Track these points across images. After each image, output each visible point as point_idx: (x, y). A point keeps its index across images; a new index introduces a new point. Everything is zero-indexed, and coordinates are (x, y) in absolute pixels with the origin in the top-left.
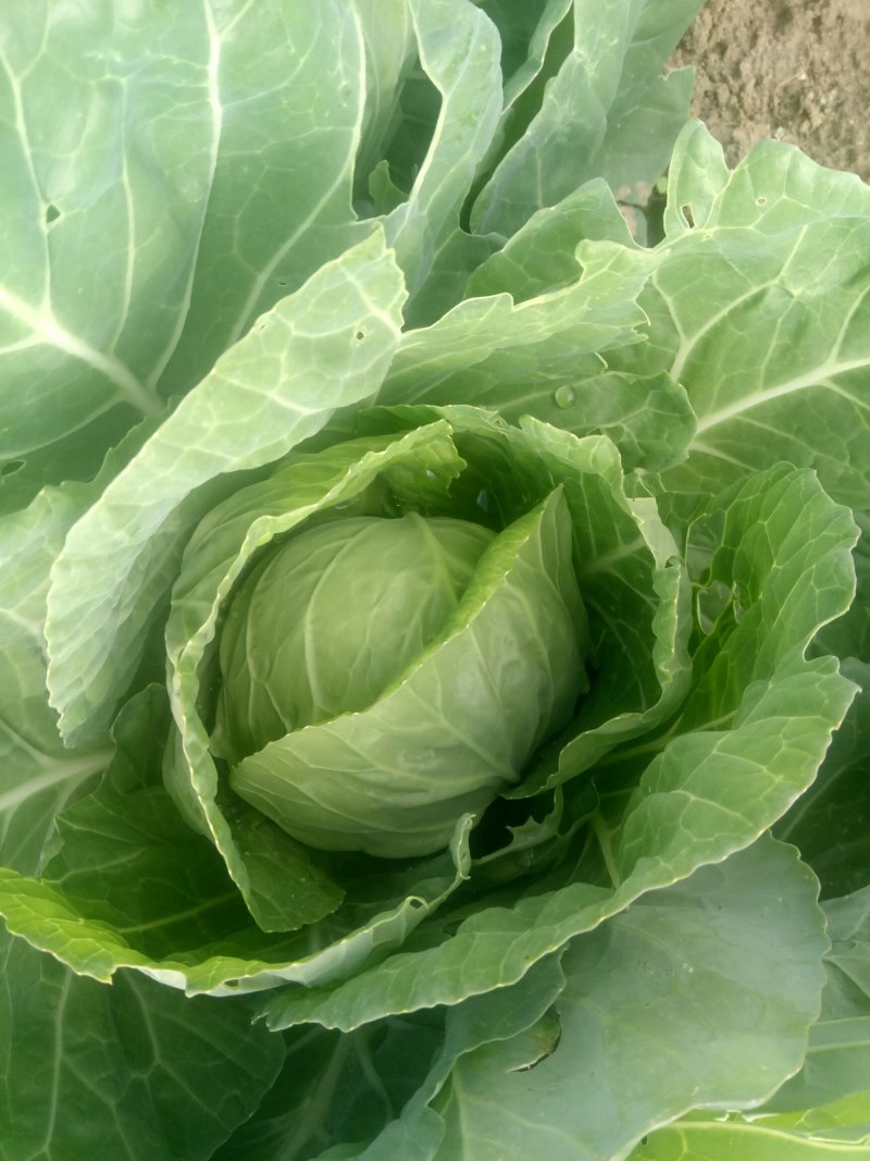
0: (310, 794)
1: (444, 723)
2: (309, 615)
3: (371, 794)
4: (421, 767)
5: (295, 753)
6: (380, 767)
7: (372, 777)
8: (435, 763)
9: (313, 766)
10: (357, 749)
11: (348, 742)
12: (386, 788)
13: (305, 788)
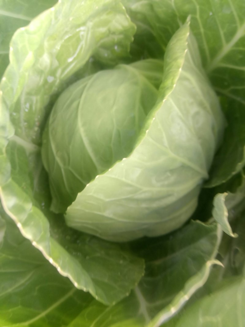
0: (111, 216)
1: (172, 155)
2: (80, 123)
3: (144, 205)
4: (166, 183)
5: (95, 195)
6: (145, 189)
7: (143, 196)
8: (172, 179)
9: (107, 200)
10: (129, 182)
11: (124, 179)
12: (151, 200)
13: (108, 214)
